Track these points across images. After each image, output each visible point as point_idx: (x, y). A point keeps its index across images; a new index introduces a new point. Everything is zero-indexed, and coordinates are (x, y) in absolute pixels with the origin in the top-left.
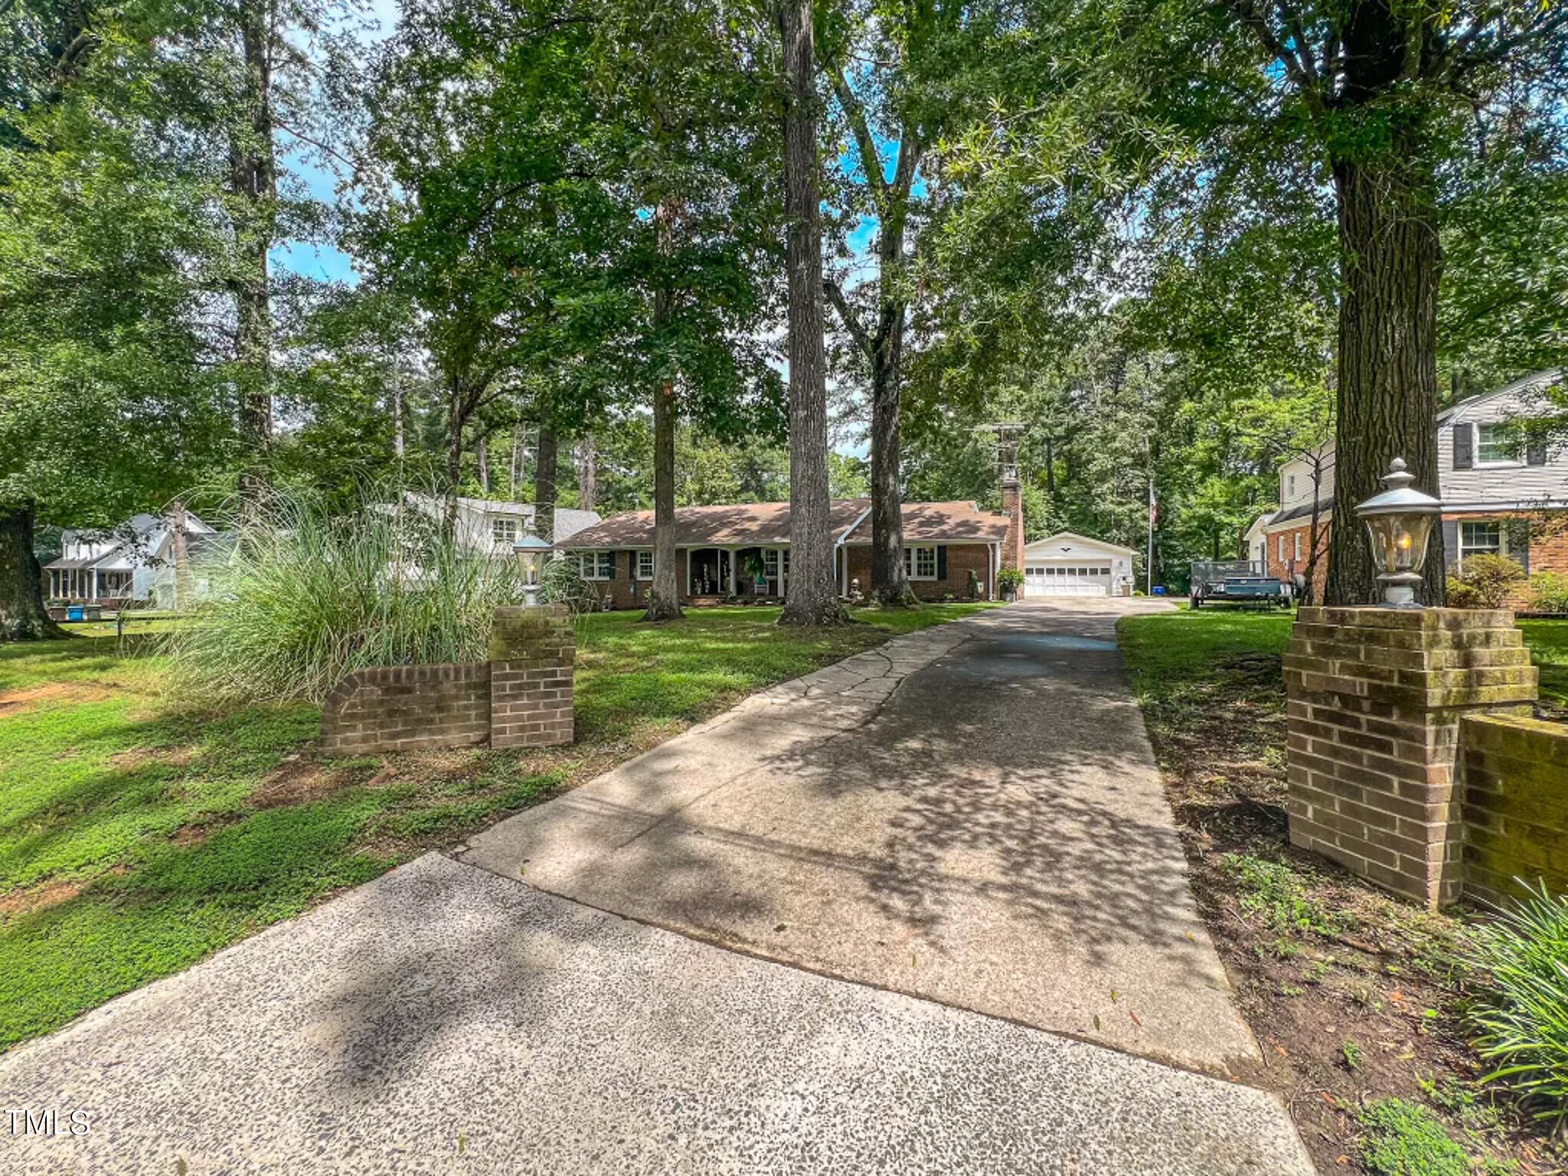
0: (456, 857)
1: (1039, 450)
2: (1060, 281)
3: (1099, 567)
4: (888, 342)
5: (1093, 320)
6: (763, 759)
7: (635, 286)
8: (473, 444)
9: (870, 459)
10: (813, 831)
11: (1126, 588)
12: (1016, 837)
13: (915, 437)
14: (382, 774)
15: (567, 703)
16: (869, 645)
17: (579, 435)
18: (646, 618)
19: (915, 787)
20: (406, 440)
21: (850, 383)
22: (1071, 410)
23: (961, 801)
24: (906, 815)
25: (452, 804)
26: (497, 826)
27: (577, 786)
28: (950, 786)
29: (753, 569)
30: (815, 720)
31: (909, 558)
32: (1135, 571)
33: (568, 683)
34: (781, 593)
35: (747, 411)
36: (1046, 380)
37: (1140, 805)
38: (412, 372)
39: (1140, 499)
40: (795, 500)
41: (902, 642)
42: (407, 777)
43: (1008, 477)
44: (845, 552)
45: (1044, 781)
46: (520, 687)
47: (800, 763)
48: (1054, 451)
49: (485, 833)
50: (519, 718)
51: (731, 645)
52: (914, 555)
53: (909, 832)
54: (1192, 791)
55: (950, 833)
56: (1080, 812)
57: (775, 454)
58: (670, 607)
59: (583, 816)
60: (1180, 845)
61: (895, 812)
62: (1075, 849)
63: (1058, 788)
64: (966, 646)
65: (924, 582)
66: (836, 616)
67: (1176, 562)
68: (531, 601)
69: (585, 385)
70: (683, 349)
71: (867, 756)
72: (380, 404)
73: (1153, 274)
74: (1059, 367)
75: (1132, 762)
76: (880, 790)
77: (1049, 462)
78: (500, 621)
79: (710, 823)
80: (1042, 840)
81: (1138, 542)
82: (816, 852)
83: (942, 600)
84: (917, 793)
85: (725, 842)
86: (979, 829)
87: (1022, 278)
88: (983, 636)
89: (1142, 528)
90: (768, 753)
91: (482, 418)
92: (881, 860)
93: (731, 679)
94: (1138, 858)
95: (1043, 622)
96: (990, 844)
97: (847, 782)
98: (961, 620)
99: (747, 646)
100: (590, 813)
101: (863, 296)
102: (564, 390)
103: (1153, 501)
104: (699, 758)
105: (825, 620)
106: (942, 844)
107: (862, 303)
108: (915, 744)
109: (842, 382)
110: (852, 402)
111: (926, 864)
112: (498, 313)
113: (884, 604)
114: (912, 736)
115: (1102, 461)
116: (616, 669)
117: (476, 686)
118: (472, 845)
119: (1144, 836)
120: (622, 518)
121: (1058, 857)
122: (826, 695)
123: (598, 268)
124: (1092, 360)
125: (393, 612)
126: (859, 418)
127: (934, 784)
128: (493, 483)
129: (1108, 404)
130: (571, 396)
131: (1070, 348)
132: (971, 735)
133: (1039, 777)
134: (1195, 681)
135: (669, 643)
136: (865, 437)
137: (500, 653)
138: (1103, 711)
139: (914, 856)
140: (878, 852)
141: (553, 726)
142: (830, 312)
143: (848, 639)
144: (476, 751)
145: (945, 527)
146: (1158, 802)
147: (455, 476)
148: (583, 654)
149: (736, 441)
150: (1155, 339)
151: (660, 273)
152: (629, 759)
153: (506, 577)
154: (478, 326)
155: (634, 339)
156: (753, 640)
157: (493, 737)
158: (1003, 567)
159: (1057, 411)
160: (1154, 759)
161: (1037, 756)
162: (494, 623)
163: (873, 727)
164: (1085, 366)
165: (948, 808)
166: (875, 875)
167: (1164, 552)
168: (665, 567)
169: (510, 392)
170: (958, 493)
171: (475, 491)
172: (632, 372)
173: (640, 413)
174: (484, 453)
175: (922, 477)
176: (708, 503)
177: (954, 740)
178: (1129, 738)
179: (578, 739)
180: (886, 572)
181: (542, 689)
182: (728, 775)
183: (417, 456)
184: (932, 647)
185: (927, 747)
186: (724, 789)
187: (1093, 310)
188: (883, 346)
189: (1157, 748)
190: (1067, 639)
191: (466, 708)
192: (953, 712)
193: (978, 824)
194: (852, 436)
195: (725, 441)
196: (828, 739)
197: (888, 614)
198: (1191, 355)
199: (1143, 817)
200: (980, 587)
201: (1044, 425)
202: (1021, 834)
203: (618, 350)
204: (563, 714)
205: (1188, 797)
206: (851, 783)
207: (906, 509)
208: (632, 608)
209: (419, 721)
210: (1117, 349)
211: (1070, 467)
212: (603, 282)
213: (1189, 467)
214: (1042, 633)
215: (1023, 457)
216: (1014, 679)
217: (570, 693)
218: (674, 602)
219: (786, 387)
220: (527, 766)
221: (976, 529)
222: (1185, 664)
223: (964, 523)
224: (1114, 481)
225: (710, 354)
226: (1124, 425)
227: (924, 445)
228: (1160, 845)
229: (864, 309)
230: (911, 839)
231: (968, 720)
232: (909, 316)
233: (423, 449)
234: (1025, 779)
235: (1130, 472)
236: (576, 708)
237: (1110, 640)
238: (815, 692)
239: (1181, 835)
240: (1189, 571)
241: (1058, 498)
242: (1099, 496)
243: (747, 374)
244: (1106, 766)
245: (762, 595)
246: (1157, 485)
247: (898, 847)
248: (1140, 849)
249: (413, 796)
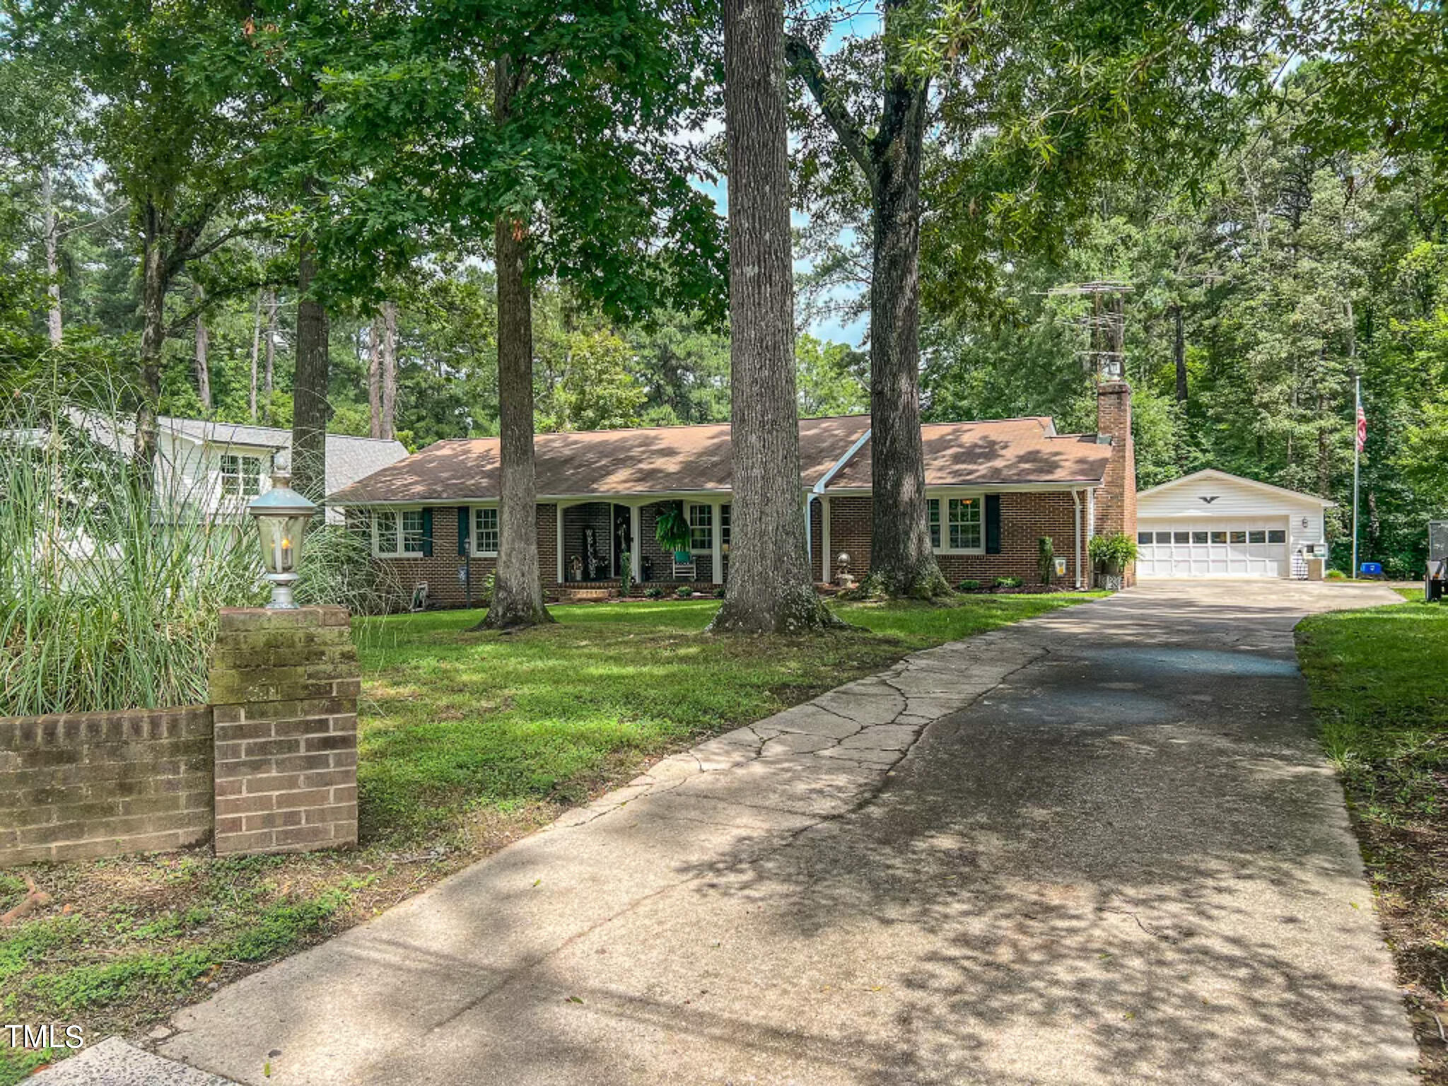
0: (153, 1047)
1: (1161, 326)
2: (1197, 36)
3: (1267, 528)
4: (898, 146)
5: (1256, 105)
6: (685, 869)
7: (460, 49)
8: (182, 326)
9: (868, 347)
10: (771, 995)
11: (1313, 567)
12: (1122, 1005)
13: (945, 308)
14: (25, 902)
15: (346, 776)
16: (867, 667)
17: (367, 311)
18: (487, 624)
19: (946, 916)
20: (67, 318)
21: (834, 217)
22: (1218, 256)
23: (1026, 942)
24: (929, 966)
25: (146, 953)
26: (224, 991)
27: (363, 918)
28: (1007, 916)
29: (671, 536)
30: (773, 799)
31: (935, 516)
32: (1329, 535)
33: (348, 742)
34: (717, 579)
35: (655, 266)
36: (1173, 206)
37: (1340, 949)
38: (76, 198)
39: (1339, 410)
40: (739, 420)
41: (923, 663)
42: (68, 908)
43: (1109, 375)
44: (826, 507)
45: (1173, 907)
46: (263, 748)
47: (749, 876)
48: (1188, 328)
49: (202, 1006)
50: (264, 803)
51: (631, 670)
52: (944, 510)
53: (936, 998)
54: (1427, 924)
55: (1007, 998)
56: (1233, 962)
57: (704, 340)
58: (529, 605)
59: (375, 971)
60: (1405, 1019)
61: (913, 963)
62: (1224, 1027)
63: (1194, 919)
64: (1035, 669)
65: (961, 557)
66: (811, 618)
67: (1402, 519)
68: (283, 599)
69: (375, 223)
70: (545, 161)
71: (864, 862)
72: (21, 256)
73: (1359, 22)
74: (1193, 185)
75: (1324, 873)
76: (887, 922)
77: (1178, 349)
78: (228, 634)
79: (594, 983)
80: (1168, 1011)
81: (1335, 484)
82: (776, 1033)
83: (994, 588)
84: (951, 928)
85: (620, 1016)
86: (1057, 992)
87: (1128, 32)
88: (1064, 651)
89: (1342, 460)
90: (694, 858)
91: (199, 280)
92: (888, 1047)
93: (631, 729)
94: (1333, 1042)
95: (1168, 626)
96: (1076, 1017)
97: (829, 910)
98: (1027, 623)
99: (660, 671)
100: (388, 965)
101: (855, 66)
102: (341, 232)
103: (1361, 416)
104: (574, 868)
105: (792, 623)
106: (993, 1018)
107: (853, 77)
108: (946, 842)
109: (819, 216)
110: (837, 248)
111: (967, 1053)
112: (221, 100)
113: (894, 595)
114: (942, 828)
115: (1272, 346)
116: (433, 715)
117: (187, 748)
118: (180, 1025)
119: (1345, 1002)
120: (446, 451)
121: (1194, 1040)
122: (797, 754)
123: (394, 19)
124: (1255, 169)
125: (43, 621)
126: (850, 277)
127: (980, 913)
128: (221, 391)
129: (1282, 246)
130: (351, 241)
131: (1213, 154)
132: (1044, 826)
133: (1162, 899)
134: (1432, 729)
135: (526, 667)
136: (858, 309)
137: (231, 690)
138: (1273, 783)
139: (945, 1039)
140: (881, 1031)
141: (322, 816)
142: (798, 95)
143: (831, 657)
144: (188, 861)
145: (998, 463)
146: (1370, 944)
147: (152, 380)
148: (374, 687)
149: (637, 318)
150: (1362, 134)
151: (502, 28)
152: (456, 871)
153: (242, 556)
154: (188, 119)
155: (458, 143)
156: (669, 661)
157: (218, 836)
158: (1098, 531)
159: (1194, 259)
160: (1360, 866)
161: (1159, 863)
162: (220, 640)
163: (875, 811)
164: (1242, 182)
165: (1004, 954)
166: (878, 1073)
167: (1380, 501)
168: (519, 536)
169: (247, 234)
170: (1020, 404)
171: (190, 406)
172: (456, 200)
173: (473, 270)
174: (202, 343)
175: (959, 378)
176: (591, 426)
177: (1011, 832)
178: (1318, 830)
179: (366, 837)
180: (896, 541)
181: (302, 752)
182: (626, 899)
183: (87, 345)
184: (976, 670)
185: (968, 847)
186: (617, 922)
187: (1253, 88)
188: (890, 152)
189: (1368, 849)
190: (1212, 656)
191: (171, 785)
192: (1012, 785)
193: (1056, 983)
194: (838, 308)
195: (620, 320)
196: (796, 833)
197: (900, 614)
198: (1425, 161)
199: (1343, 971)
200: (1060, 566)
201: (1169, 284)
202: (1131, 1001)
203: (432, 162)
204: (340, 796)
205: (1421, 934)
206: (836, 907)
207: (929, 433)
208: (462, 606)
209: (89, 809)
210: (1296, 150)
211: (1214, 359)
212: (405, 42)
213: (1423, 354)
214: (1166, 646)
215: (1134, 341)
216: (1119, 726)
217: (352, 759)
218: (536, 597)
219: (722, 225)
220: (278, 885)
221: (1051, 466)
222: (1416, 698)
223: (1032, 456)
224: (1291, 382)
225: (592, 169)
226: (1310, 282)
227: (961, 323)
228: (1372, 1018)
229: (857, 88)
230: (940, 1010)
231: (1037, 799)
232: (934, 99)
233: (98, 332)
234: (1137, 902)
235: (1321, 365)
236: (362, 783)
237: (1287, 658)
238: (774, 750)
239: (1407, 1001)
240: (1425, 534)
241: (1195, 410)
242: (1265, 406)
243: (655, 202)
244: (1279, 881)
245: (685, 580)
246: (1367, 385)
247: (917, 1024)
248: (1339, 1027)
249: (79, 940)
